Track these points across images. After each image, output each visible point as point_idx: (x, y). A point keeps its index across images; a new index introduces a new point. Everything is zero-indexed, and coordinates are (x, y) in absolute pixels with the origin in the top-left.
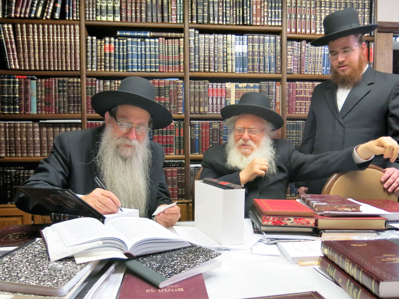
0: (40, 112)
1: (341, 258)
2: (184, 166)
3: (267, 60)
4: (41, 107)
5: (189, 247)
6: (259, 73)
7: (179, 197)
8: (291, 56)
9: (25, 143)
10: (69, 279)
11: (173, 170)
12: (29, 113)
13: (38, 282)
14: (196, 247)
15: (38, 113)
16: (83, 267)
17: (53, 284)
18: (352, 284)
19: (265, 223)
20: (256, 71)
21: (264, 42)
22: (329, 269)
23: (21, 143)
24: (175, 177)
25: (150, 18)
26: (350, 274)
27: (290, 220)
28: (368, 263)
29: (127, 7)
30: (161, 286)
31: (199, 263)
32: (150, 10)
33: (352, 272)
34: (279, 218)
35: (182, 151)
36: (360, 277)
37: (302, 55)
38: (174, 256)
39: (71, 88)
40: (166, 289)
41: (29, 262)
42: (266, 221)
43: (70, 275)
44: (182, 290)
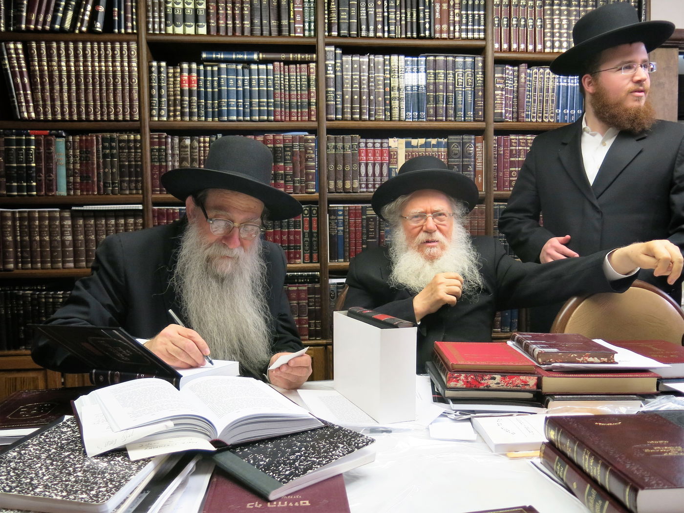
0: (72, 193)
1: (576, 447)
2: (318, 282)
3: (460, 98)
4: (75, 183)
5: (321, 428)
6: (446, 120)
7: (310, 336)
8: (502, 90)
9: (48, 245)
10: (118, 488)
11: (300, 288)
12: (53, 193)
13: (65, 494)
14: (333, 428)
15: (68, 194)
16: (141, 465)
17: (91, 497)
18: (594, 492)
19: (452, 384)
20: (440, 118)
21: (454, 67)
22: (557, 465)
23: (41, 246)
24: (304, 301)
25: (257, 28)
26: (592, 474)
27: (494, 379)
28: (620, 457)
29: (218, 9)
30: (272, 497)
31: (336, 457)
32: (257, 14)
33: (593, 472)
34: (475, 376)
35: (315, 256)
36: (607, 480)
37: (521, 89)
38: (295, 445)
39: (125, 151)
40: (280, 503)
41: (51, 459)
42: (454, 381)
43: (119, 481)
44: (307, 503)
